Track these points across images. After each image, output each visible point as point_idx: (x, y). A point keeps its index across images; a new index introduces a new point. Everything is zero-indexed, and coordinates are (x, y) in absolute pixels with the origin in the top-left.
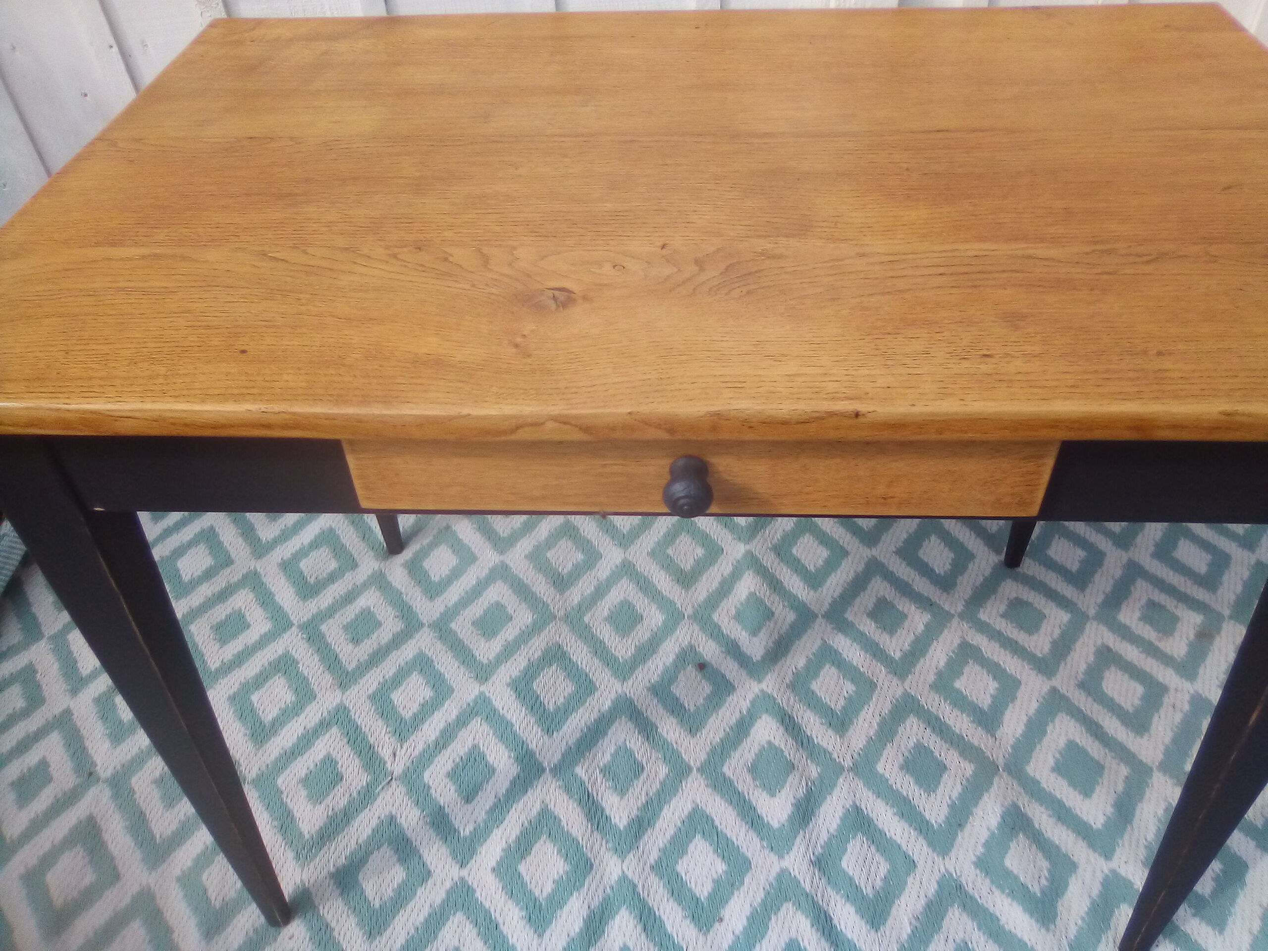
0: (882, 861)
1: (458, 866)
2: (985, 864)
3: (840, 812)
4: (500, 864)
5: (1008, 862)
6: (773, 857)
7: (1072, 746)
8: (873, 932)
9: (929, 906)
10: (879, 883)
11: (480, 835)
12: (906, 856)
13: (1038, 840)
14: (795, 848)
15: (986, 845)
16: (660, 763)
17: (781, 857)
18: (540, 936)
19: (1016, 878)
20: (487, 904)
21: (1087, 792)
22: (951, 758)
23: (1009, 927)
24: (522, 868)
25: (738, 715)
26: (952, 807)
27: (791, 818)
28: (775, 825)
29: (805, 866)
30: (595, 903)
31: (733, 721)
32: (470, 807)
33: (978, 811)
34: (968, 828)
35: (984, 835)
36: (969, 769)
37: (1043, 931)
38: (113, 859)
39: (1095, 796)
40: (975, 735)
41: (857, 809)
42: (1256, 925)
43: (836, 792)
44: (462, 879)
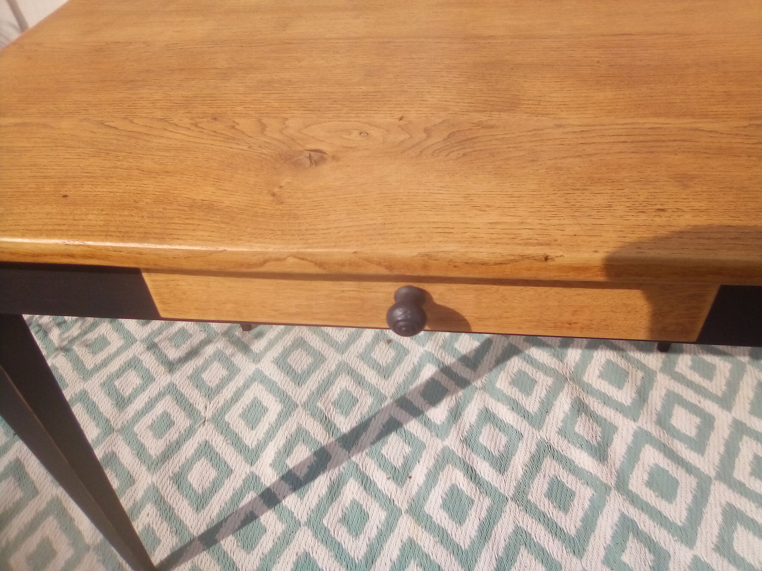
0: (503, 436)
1: (249, 466)
2: (562, 432)
3: (476, 412)
4: (274, 461)
5: (577, 429)
6: (439, 441)
7: (609, 362)
8: (500, 476)
9: (532, 458)
10: (502, 449)
11: (261, 447)
12: (517, 432)
13: (592, 416)
14: (451, 434)
15: (564, 421)
16: (368, 396)
17: (443, 440)
18: (302, 499)
19: (583, 437)
21: (620, 387)
22: (540, 376)
23: (581, 465)
25: (412, 366)
26: (542, 403)
27: (448, 419)
28: (438, 423)
29: (458, 443)
31: (410, 369)
32: (254, 432)
33: (557, 403)
34: (552, 413)
35: (561, 416)
36: (550, 381)
37: (601, 465)
38: (33, 482)
39: (625, 388)
40: (552, 362)
41: (487, 410)
42: (722, 449)
43: (473, 402)
44: (252, 473)
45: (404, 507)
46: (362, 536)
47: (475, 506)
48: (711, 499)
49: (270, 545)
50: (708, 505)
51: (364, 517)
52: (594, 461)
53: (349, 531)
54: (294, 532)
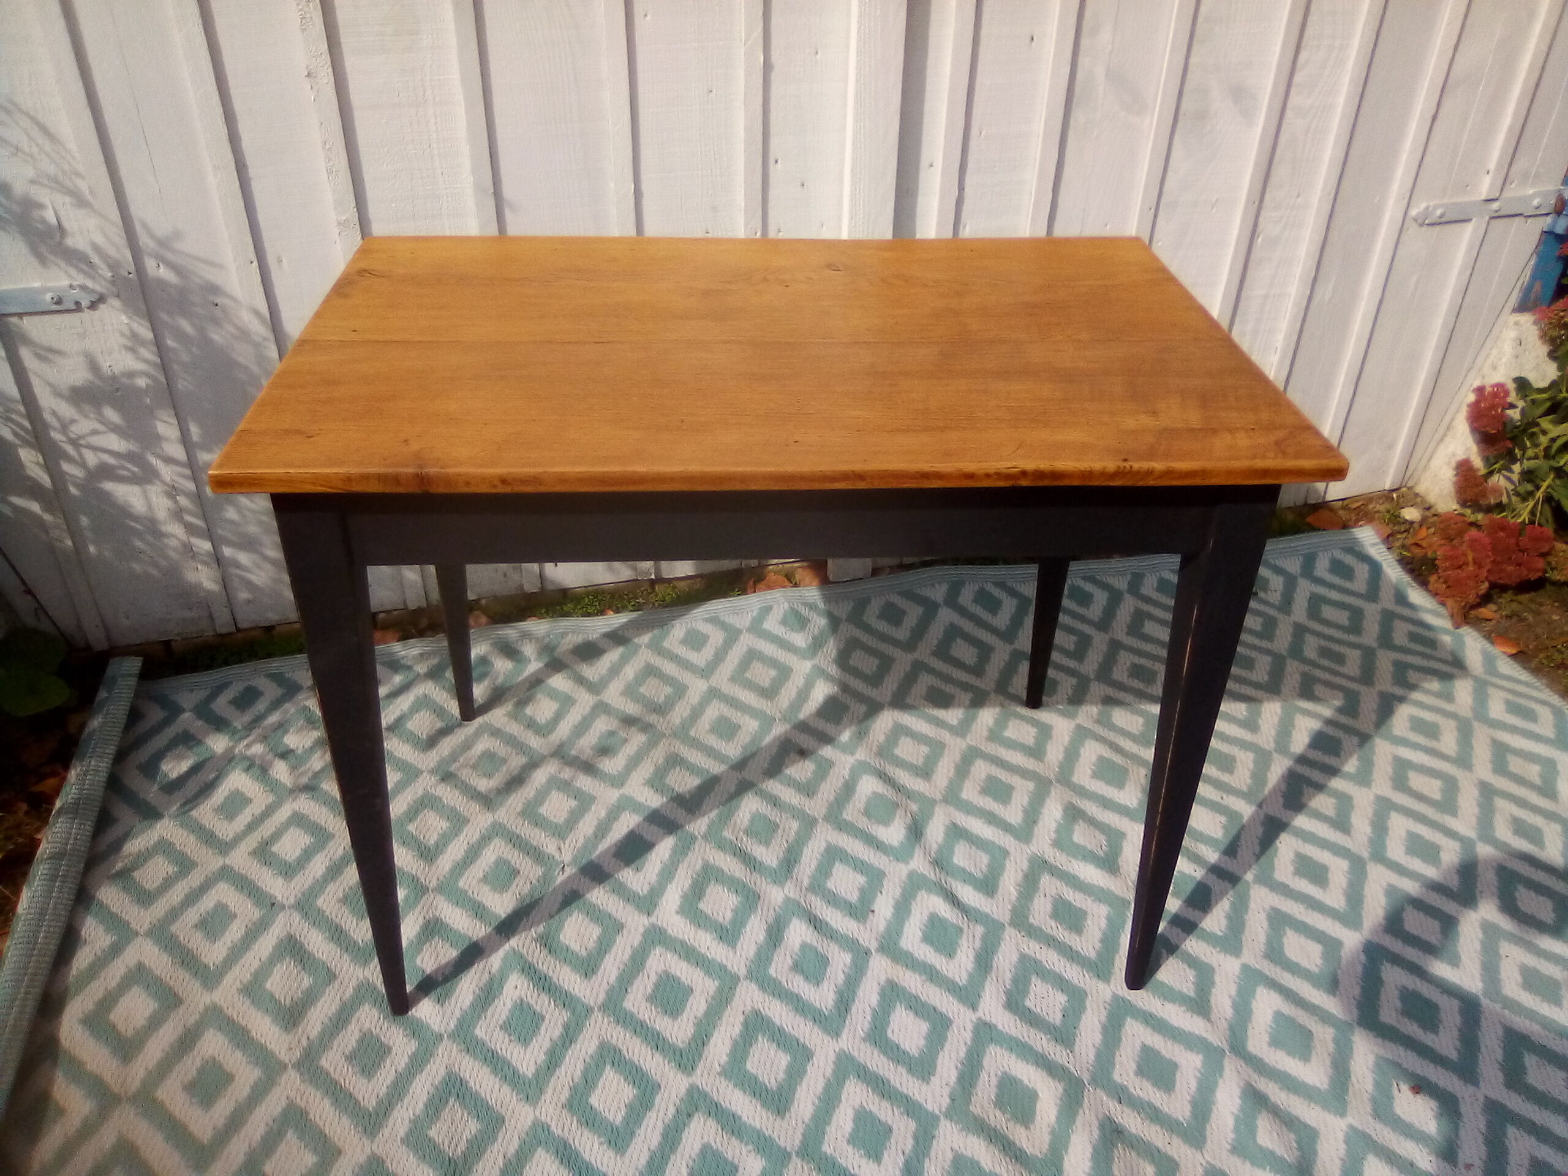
0: (983, 854)
1: (645, 917)
3: (942, 829)
5: (1076, 839)
6: (901, 865)
7: (1101, 759)
8: (990, 900)
10: (984, 868)
12: (1000, 848)
13: (1093, 822)
14: (916, 855)
15: (1057, 831)
16: (791, 820)
17: (907, 863)
18: (734, 947)
19: (1084, 848)
20: (681, 936)
21: (1120, 785)
22: (1016, 781)
23: (1089, 880)
24: (702, 906)
25: (842, 780)
26: (1026, 812)
27: (908, 838)
28: (895, 843)
29: (927, 865)
30: (770, 920)
31: (840, 784)
33: (1045, 811)
34: (1041, 823)
36: (1031, 785)
37: (1113, 877)
39: (1127, 788)
40: (1029, 764)
41: (954, 825)
43: (935, 819)
45: (873, 946)
46: (825, 983)
47: (965, 936)
48: (1252, 905)
49: (703, 1007)
50: (1250, 912)
51: (824, 962)
52: (1104, 872)
53: (807, 978)
54: (732, 988)
